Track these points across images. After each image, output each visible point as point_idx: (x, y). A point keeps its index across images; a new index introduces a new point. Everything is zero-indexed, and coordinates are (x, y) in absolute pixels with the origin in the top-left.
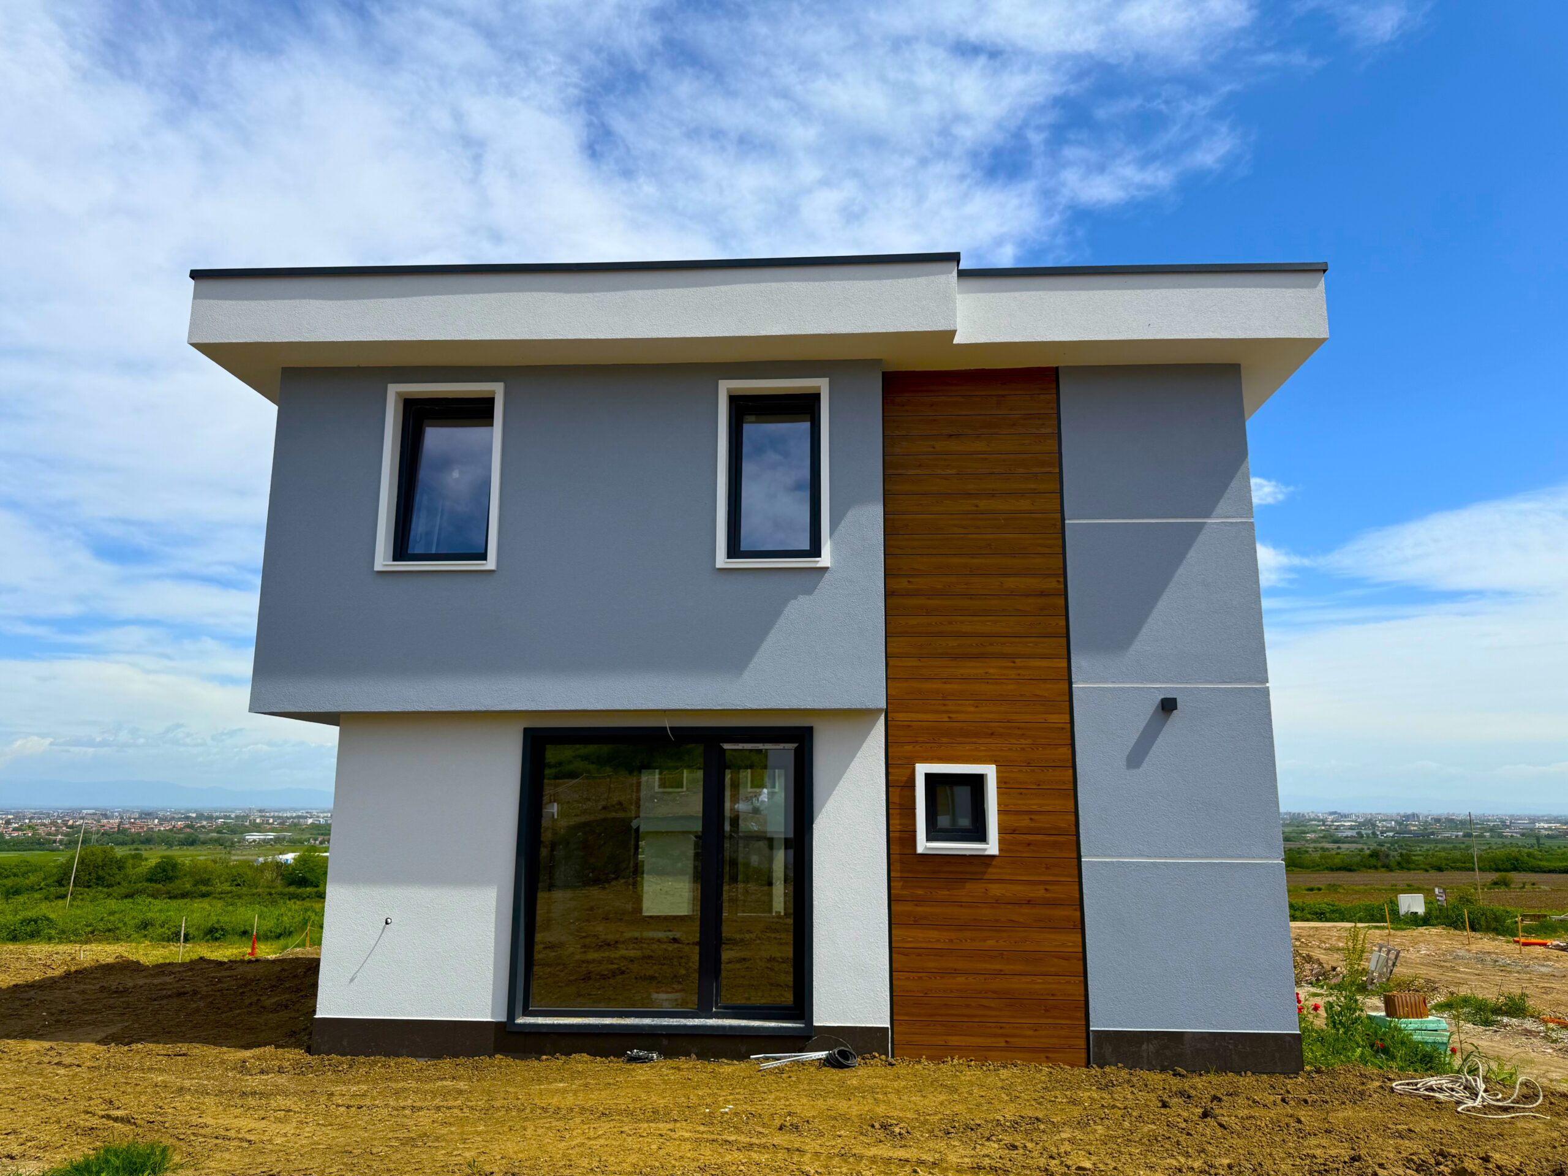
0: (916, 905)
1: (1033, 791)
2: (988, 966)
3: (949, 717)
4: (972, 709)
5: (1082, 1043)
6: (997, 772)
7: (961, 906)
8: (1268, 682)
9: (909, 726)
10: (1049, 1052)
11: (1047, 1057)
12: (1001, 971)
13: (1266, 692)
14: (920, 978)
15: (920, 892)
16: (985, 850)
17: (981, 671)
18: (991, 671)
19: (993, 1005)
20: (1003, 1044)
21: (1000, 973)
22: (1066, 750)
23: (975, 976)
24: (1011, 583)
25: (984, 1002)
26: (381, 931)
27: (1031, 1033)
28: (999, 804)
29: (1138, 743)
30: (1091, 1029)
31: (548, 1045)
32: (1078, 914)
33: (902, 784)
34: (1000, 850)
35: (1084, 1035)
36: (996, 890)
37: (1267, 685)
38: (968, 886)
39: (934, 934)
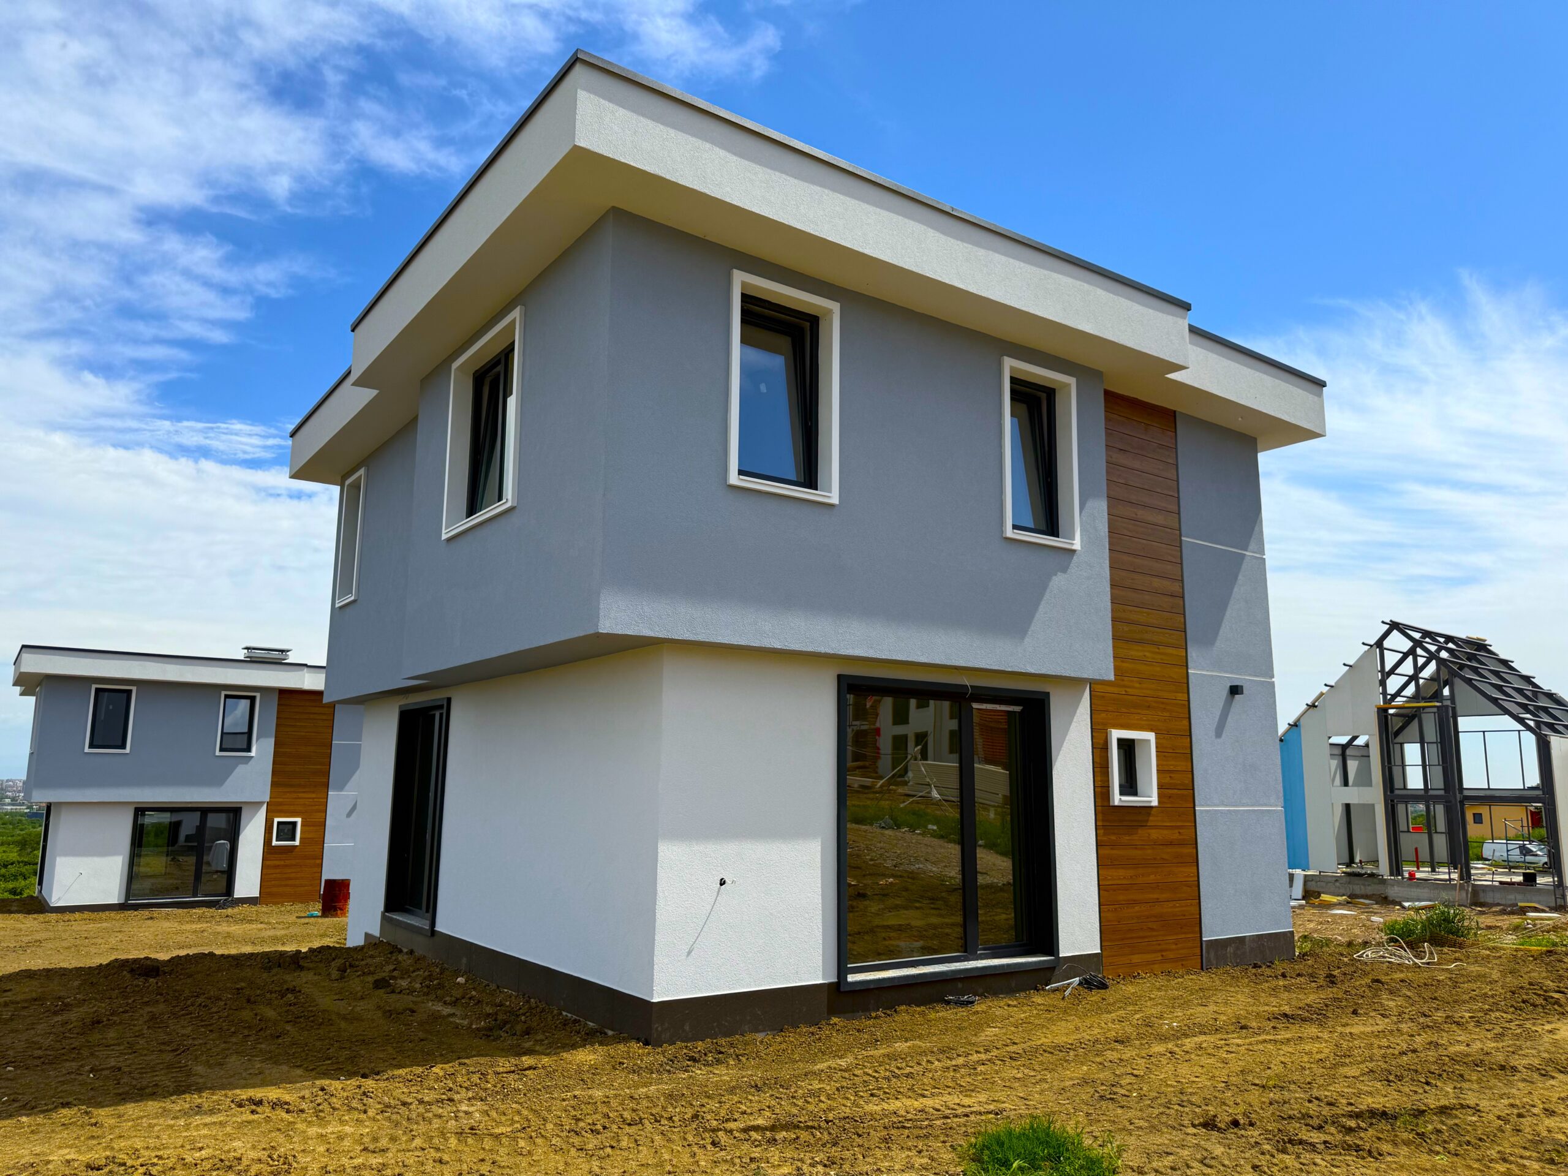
0: (1112, 849)
1: (1170, 754)
2: (1151, 896)
3: (1126, 691)
4: (1137, 685)
5: (1198, 951)
6: (1156, 738)
7: (1136, 848)
8: (1273, 677)
9: (1103, 697)
10: (1183, 960)
11: (1182, 965)
12: (1158, 899)
13: (1272, 685)
14: (1116, 909)
15: (1113, 838)
16: (1150, 802)
17: (1141, 654)
18: (1147, 654)
19: (1154, 927)
20: (1160, 958)
21: (1157, 901)
22: (1186, 722)
23: (1145, 904)
24: (1157, 583)
25: (1150, 925)
26: (716, 893)
27: (1174, 947)
28: (1157, 766)
29: (1220, 719)
30: (1204, 939)
31: (872, 1002)
32: (1195, 851)
33: (1101, 747)
34: (1159, 802)
35: (1199, 944)
36: (1155, 834)
37: (1273, 680)
38: (1140, 831)
39: (1121, 872)
